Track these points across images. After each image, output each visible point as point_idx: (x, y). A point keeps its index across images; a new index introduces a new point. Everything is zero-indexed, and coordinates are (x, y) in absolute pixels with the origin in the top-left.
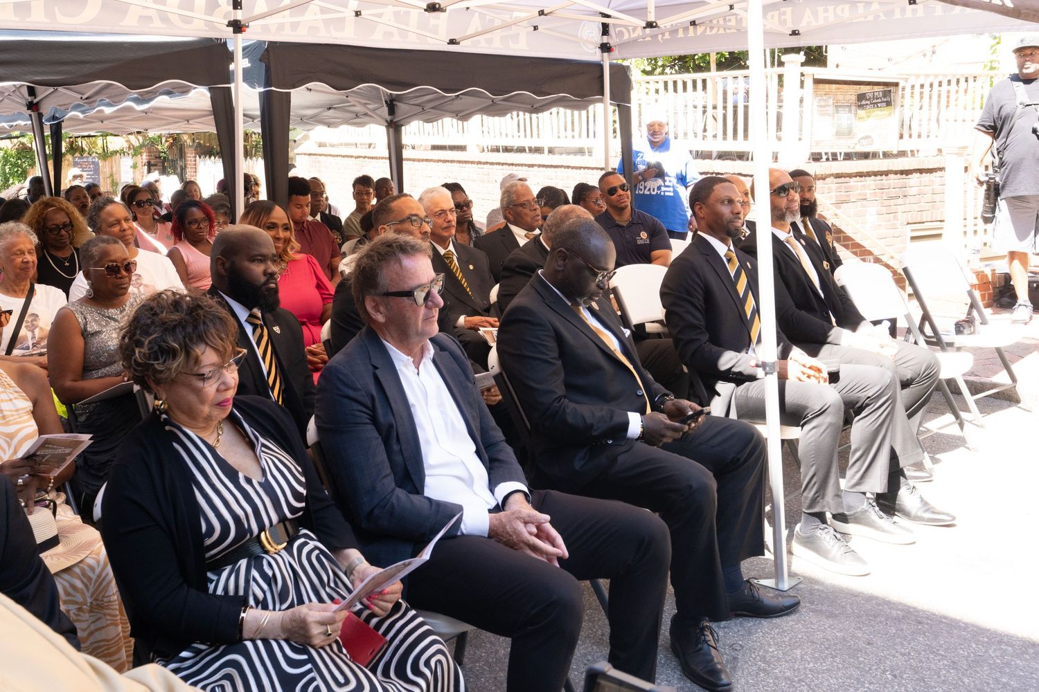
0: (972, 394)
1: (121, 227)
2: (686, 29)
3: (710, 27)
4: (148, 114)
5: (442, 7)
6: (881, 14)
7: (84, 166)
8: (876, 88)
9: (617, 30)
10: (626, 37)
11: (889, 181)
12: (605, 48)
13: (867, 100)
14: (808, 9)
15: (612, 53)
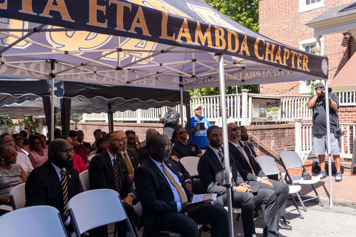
0: (302, 200)
1: (10, 143)
2: (207, 79)
3: (215, 79)
4: (24, 109)
5: (121, 68)
6: (270, 74)
7: (2, 129)
8: (273, 101)
9: (185, 80)
10: (188, 82)
11: (278, 132)
12: (181, 86)
13: (270, 104)
14: (247, 73)
15: (183, 88)
